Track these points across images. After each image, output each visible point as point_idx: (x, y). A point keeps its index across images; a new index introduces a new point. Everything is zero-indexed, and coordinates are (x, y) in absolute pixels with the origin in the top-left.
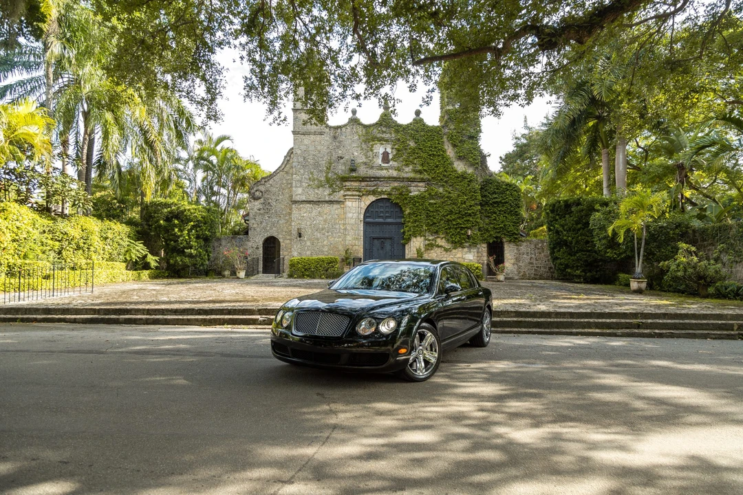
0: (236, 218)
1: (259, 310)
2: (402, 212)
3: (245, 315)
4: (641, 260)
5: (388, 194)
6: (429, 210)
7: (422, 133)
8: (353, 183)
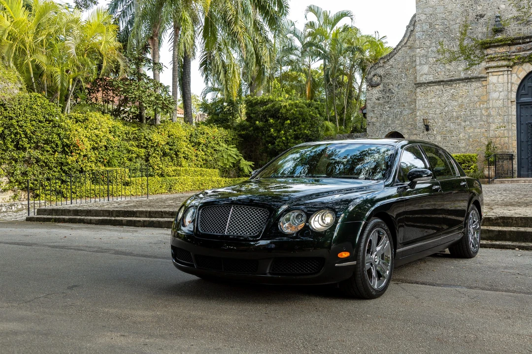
8: (497, 49)
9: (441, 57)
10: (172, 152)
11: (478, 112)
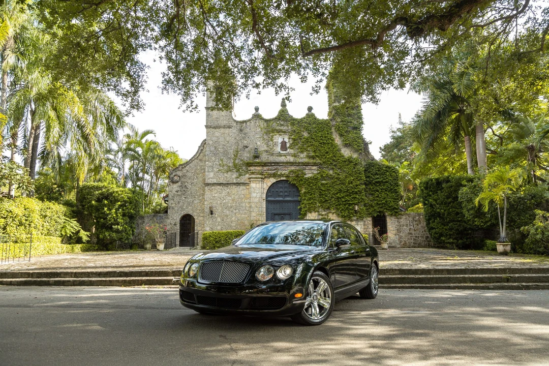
0: (157, 199)
1: (173, 272)
2: (299, 191)
3: (161, 276)
4: (504, 227)
5: (286, 177)
6: (321, 190)
7: (314, 126)
8: (256, 168)
9: (221, 168)
10: (27, 222)
11: (244, 205)
